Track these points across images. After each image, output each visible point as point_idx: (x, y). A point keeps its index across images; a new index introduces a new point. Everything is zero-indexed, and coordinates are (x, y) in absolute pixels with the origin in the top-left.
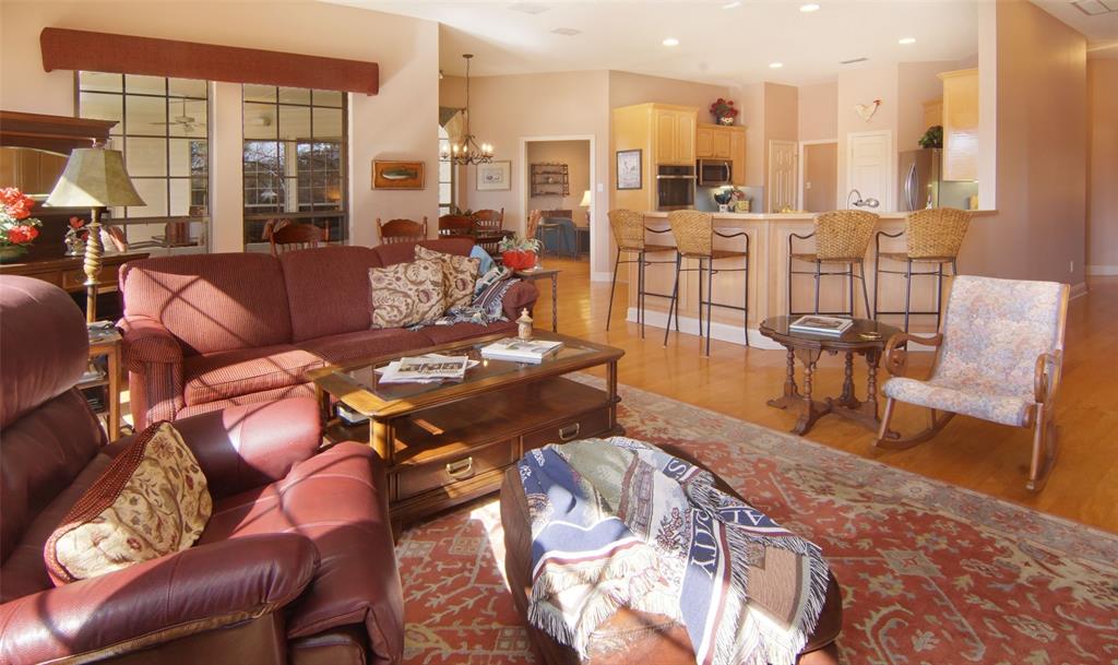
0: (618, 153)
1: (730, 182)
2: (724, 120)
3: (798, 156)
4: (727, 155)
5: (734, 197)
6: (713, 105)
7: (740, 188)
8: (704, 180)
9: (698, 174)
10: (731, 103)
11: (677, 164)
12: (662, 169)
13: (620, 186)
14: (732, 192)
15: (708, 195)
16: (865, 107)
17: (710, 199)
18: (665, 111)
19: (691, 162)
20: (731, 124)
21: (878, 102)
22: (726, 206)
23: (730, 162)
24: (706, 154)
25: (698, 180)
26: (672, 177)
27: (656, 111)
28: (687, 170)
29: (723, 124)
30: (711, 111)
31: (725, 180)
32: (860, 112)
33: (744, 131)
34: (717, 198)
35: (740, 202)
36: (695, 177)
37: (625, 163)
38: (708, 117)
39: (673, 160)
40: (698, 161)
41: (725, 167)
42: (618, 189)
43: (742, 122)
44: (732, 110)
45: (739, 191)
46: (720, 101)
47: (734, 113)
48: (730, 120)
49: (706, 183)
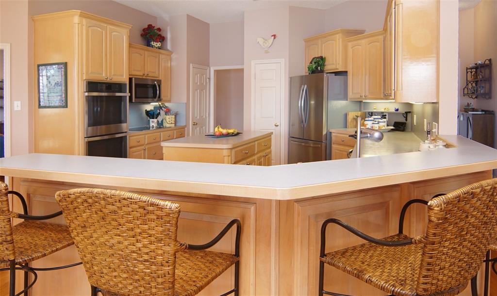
0: (39, 66)
1: (159, 99)
2: (153, 43)
3: (209, 79)
4: (156, 75)
5: (162, 112)
6: (144, 30)
7: (167, 104)
8: (136, 97)
9: (130, 91)
10: (159, 29)
11: (108, 80)
12: (92, 86)
13: (42, 104)
14: (160, 108)
15: (140, 110)
16: (265, 40)
17: (141, 114)
18: (94, 22)
19: (124, 79)
20: (159, 48)
21: (274, 36)
22: (155, 120)
23: (159, 82)
24: (138, 73)
25: (131, 98)
26: (103, 94)
27: (84, 21)
28: (120, 87)
29: (152, 46)
30: (142, 35)
31: (155, 97)
32: (261, 43)
33: (170, 55)
34: (148, 113)
35: (167, 117)
36: (128, 94)
37: (48, 78)
38: (139, 39)
39: (104, 76)
40: (130, 79)
41: (155, 85)
42: (40, 107)
43: (169, 47)
44: (160, 35)
45: (166, 107)
46: (150, 27)
47: (162, 39)
48: (159, 44)
49: (139, 100)
